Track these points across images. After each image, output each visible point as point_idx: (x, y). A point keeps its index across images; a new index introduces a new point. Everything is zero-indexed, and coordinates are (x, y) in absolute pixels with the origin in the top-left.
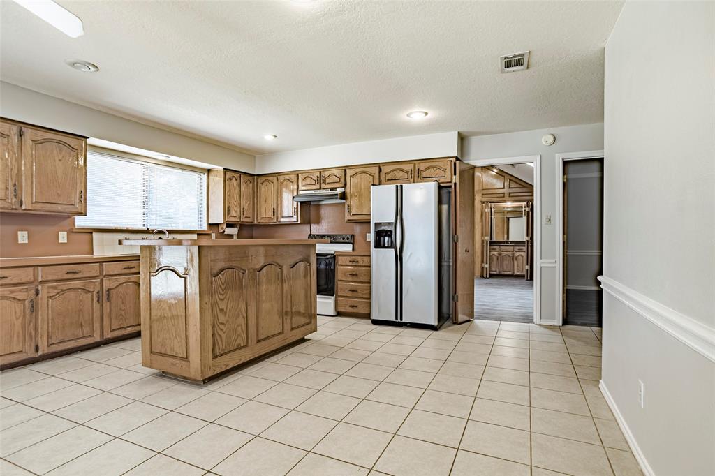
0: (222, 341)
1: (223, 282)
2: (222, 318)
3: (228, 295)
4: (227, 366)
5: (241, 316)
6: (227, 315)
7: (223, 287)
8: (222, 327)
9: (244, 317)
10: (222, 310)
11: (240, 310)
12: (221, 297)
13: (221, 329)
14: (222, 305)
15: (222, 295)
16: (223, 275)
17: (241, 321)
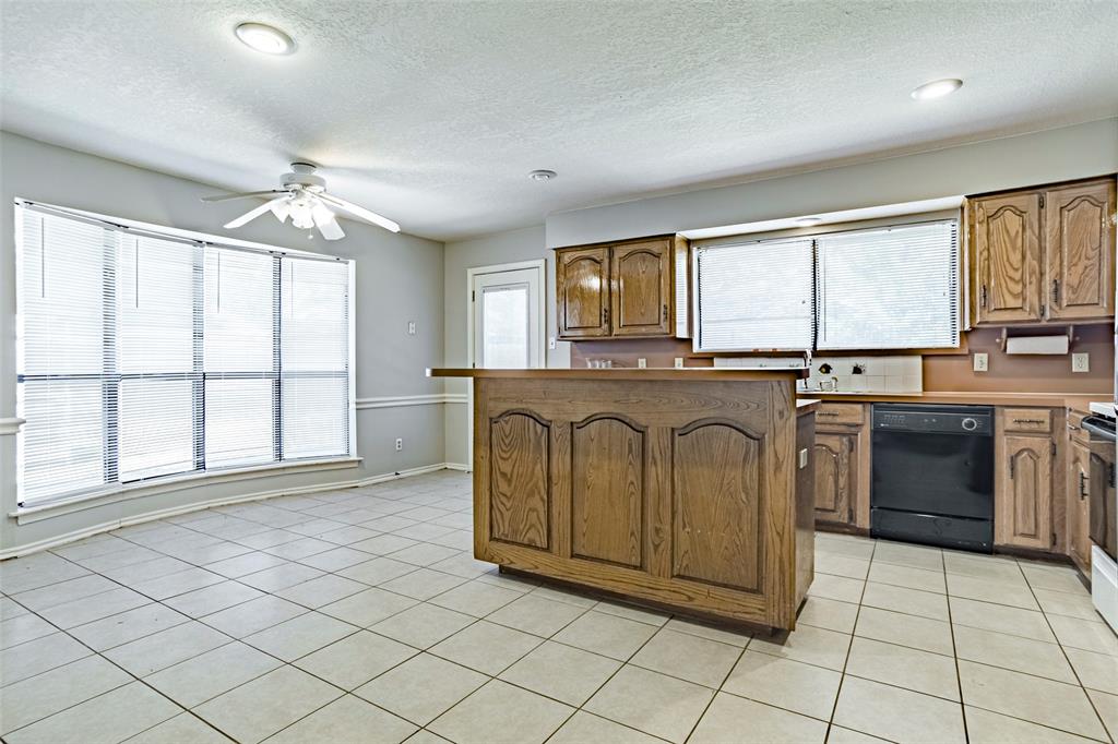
0: (503, 521)
1: (507, 433)
2: (503, 486)
3: (515, 453)
4: (512, 562)
5: (537, 497)
6: (513, 485)
7: (507, 441)
8: (503, 499)
9: (542, 499)
10: (504, 475)
11: (536, 485)
12: (504, 455)
13: (502, 503)
14: (506, 467)
15: (505, 452)
16: (507, 422)
17: (537, 503)
